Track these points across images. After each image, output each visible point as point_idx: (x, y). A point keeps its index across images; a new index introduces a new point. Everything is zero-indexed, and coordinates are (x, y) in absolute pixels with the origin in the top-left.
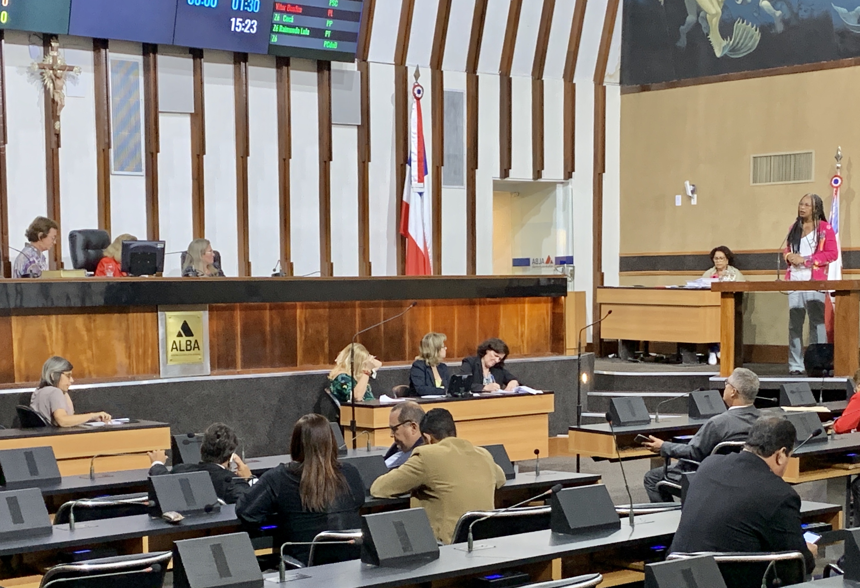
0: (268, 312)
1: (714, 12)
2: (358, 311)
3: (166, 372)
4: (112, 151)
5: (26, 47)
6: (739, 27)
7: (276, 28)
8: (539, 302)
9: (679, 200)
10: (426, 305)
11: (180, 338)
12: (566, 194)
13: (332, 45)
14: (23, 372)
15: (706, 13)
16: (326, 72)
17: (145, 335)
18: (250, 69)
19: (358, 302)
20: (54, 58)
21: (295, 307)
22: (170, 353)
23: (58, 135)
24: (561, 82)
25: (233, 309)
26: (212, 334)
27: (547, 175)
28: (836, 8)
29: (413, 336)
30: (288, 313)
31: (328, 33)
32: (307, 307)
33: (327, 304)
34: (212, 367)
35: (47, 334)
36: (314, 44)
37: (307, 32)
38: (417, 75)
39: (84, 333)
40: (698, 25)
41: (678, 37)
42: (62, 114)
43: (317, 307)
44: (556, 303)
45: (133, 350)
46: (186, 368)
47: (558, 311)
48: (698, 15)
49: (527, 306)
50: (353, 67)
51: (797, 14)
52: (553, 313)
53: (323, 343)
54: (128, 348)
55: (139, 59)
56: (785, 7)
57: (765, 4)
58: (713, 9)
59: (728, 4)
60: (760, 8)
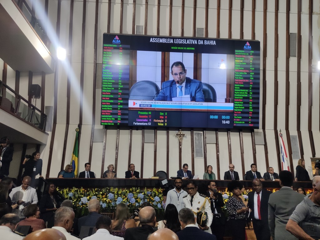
4: (195, 152)
7: (235, 122)
16: (253, 132)
18: (231, 133)
20: (180, 133)
31: (250, 122)
37: (244, 122)
38: (280, 131)
50: (261, 131)
55: (202, 132)
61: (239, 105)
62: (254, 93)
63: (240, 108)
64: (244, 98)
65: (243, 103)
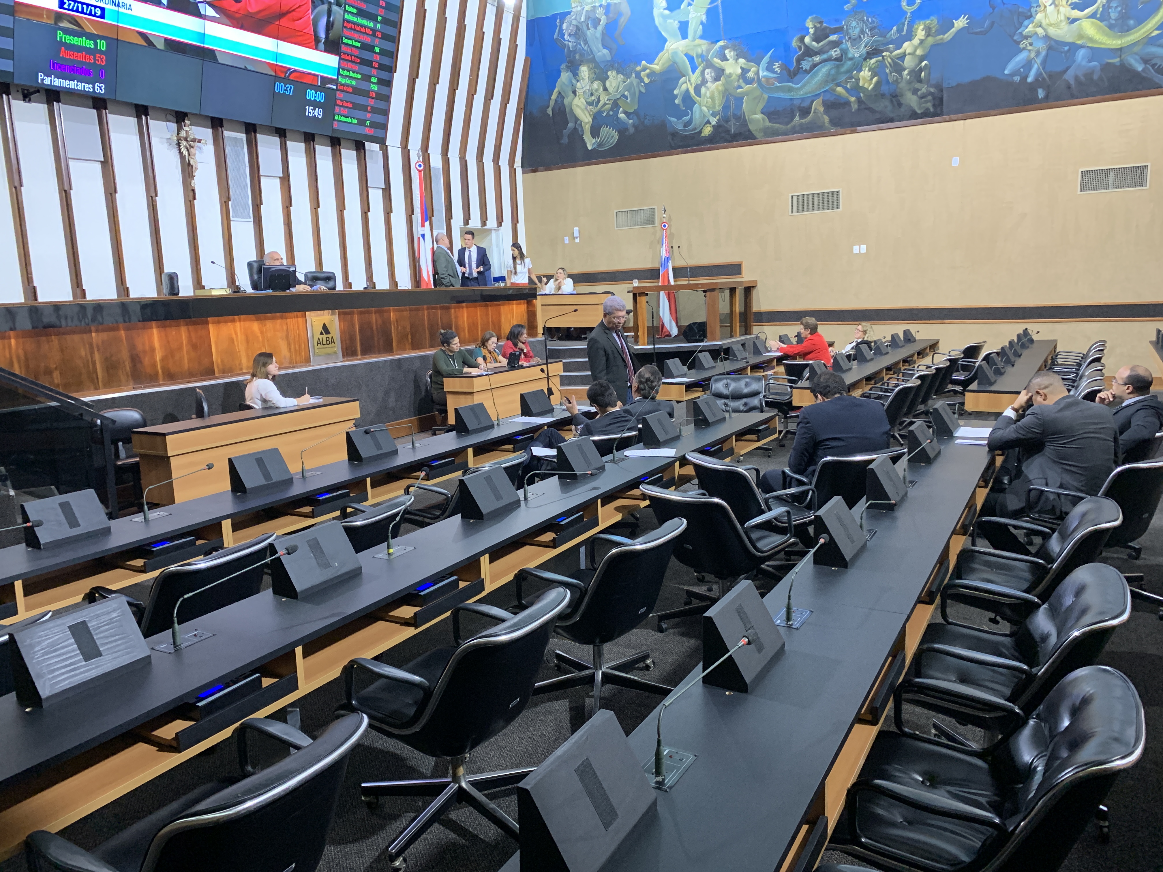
0: (375, 315)
1: (587, 121)
3: (315, 362)
4: (230, 203)
5: (164, 123)
6: (604, 130)
7: (335, 117)
8: (520, 304)
9: (567, 240)
11: (322, 336)
12: (497, 236)
13: (371, 131)
14: (221, 367)
15: (581, 122)
16: (362, 150)
17: (299, 334)
18: (316, 146)
19: (427, 306)
21: (389, 311)
22: (316, 347)
24: (492, 165)
25: (352, 313)
26: (342, 333)
27: (489, 224)
28: (669, 118)
30: (386, 315)
31: (367, 123)
32: (396, 311)
33: (410, 308)
34: (344, 356)
35: (234, 336)
36: (358, 130)
37: (355, 121)
38: (418, 156)
39: (259, 335)
40: (576, 130)
41: (562, 137)
43: (402, 311)
44: (532, 304)
45: (292, 346)
46: (326, 358)
47: (531, 309)
48: (576, 123)
49: (514, 305)
50: (378, 148)
51: (644, 123)
52: (529, 310)
53: (407, 336)
54: (289, 344)
55: (243, 136)
56: (635, 117)
57: (622, 116)
58: (586, 118)
59: (596, 117)
60: (618, 119)
61: (350, 66)
62: (385, 37)
63: (351, 74)
64: (363, 46)
65: (360, 60)
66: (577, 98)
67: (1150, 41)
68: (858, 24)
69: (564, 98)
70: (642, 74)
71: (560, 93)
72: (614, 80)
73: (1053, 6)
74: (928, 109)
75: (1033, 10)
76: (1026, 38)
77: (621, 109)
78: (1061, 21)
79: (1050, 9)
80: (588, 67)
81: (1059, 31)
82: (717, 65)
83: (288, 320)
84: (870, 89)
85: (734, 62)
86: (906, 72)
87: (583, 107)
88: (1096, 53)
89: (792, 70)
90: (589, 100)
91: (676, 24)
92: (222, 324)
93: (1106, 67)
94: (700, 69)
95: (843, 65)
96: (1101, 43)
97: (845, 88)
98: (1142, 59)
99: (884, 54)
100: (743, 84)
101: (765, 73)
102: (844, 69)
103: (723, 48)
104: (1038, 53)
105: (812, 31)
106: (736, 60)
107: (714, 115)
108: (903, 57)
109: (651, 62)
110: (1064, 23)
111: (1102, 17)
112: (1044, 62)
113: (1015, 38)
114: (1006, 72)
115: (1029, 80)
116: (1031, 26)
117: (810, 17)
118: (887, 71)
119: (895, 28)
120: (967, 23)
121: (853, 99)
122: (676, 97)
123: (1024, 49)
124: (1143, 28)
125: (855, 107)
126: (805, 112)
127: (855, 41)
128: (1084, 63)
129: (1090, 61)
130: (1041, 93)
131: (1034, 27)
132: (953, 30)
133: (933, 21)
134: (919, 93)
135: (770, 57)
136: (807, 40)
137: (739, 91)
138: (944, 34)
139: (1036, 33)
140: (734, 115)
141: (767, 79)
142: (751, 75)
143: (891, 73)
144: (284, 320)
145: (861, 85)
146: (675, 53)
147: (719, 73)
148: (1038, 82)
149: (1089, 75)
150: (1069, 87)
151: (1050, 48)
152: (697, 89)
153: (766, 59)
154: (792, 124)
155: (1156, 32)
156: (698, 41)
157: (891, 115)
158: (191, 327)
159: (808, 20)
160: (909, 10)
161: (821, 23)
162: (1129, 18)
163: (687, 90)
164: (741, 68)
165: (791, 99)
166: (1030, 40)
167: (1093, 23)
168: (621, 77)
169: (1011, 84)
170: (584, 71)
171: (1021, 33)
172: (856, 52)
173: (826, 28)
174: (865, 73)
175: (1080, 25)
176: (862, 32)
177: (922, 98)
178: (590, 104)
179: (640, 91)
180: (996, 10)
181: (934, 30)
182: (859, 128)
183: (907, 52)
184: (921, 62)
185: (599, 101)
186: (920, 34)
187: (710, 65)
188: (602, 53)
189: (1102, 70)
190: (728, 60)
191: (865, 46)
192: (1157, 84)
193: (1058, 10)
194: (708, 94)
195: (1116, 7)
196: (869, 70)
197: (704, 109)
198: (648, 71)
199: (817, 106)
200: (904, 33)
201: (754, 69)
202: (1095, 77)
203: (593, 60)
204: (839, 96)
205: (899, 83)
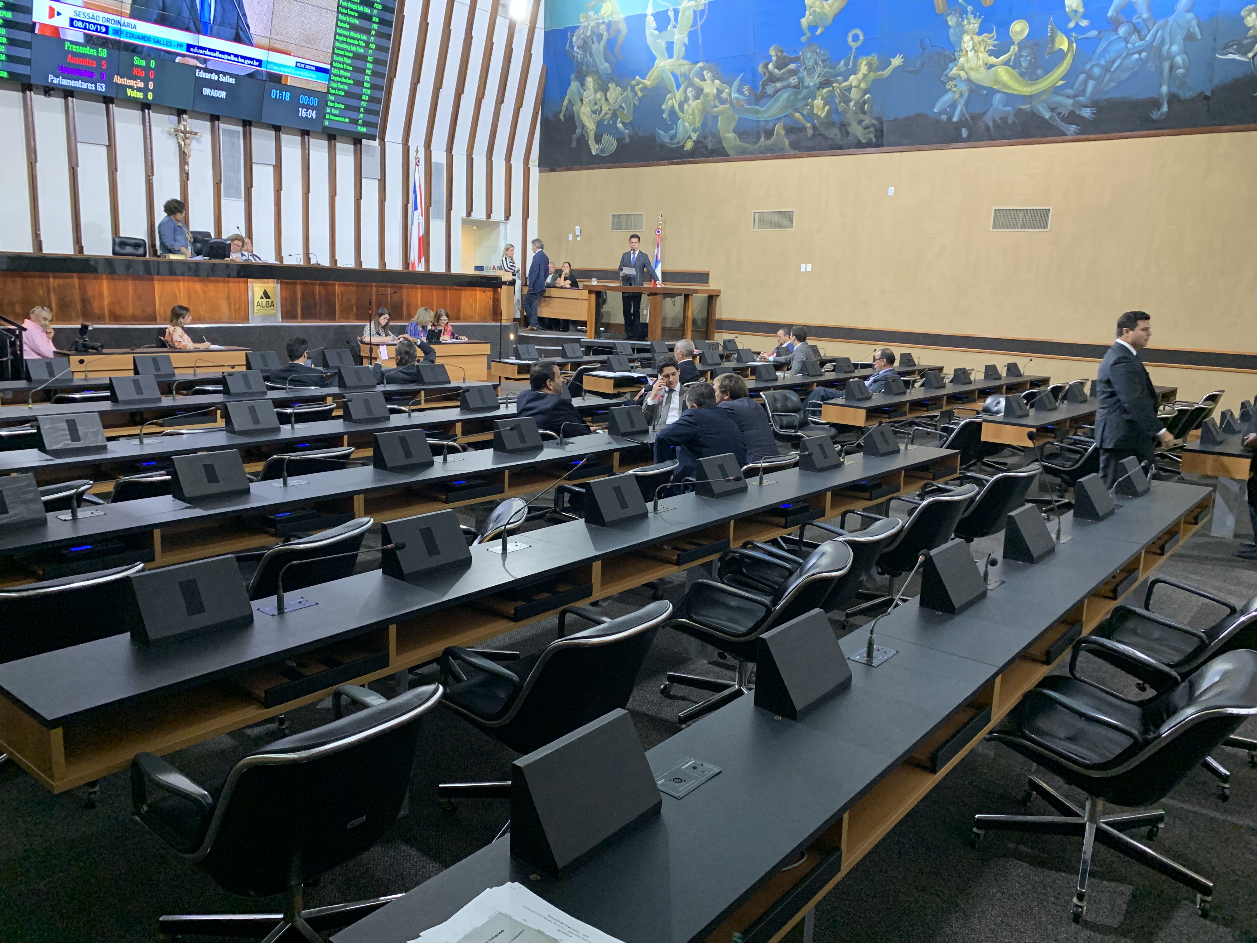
0: (317, 287)
1: (591, 128)
2: (374, 289)
3: (253, 320)
4: (222, 185)
5: (166, 116)
6: (605, 137)
7: (327, 116)
8: (485, 291)
9: (570, 237)
10: (417, 288)
11: (262, 300)
12: (506, 229)
13: (363, 130)
14: (161, 315)
15: (587, 128)
16: (359, 145)
17: (240, 297)
18: (311, 140)
19: (374, 284)
20: (185, 126)
21: (334, 285)
22: (256, 308)
23: (188, 174)
24: (504, 163)
25: (296, 284)
26: (282, 299)
27: (494, 217)
28: (657, 130)
29: (408, 306)
30: (330, 288)
31: (360, 122)
32: (342, 285)
33: (355, 283)
34: (282, 318)
35: (178, 293)
36: (351, 128)
37: (347, 120)
38: (417, 152)
39: (201, 293)
40: (582, 135)
41: (571, 141)
42: (190, 161)
43: (348, 285)
44: (495, 292)
45: (233, 306)
46: (265, 318)
47: (496, 296)
48: (583, 129)
49: (478, 293)
50: (376, 143)
51: (637, 133)
52: (494, 298)
53: (352, 307)
54: (229, 304)
55: (240, 129)
56: (631, 128)
57: (620, 125)
58: (591, 126)
59: (599, 124)
60: (617, 128)
61: (342, 73)
62: (379, 48)
63: (343, 80)
64: (357, 56)
65: (351, 68)
66: (584, 106)
67: (1057, 90)
68: (812, 55)
69: (573, 105)
70: (637, 88)
71: (570, 100)
72: (614, 92)
73: (973, 52)
74: (871, 139)
75: (957, 54)
76: (952, 79)
77: (619, 119)
78: (980, 66)
79: (971, 54)
80: (593, 78)
81: (978, 75)
82: (697, 85)
83: (230, 284)
84: (822, 116)
85: (711, 82)
86: (852, 103)
87: (588, 115)
88: (1010, 98)
89: (758, 93)
90: (593, 109)
91: (663, 45)
92: (166, 282)
93: (1019, 113)
94: (683, 87)
95: (800, 92)
96: (1014, 90)
97: (802, 114)
98: (1049, 107)
99: (834, 85)
100: (718, 104)
101: (736, 95)
102: (800, 97)
103: (702, 69)
104: (961, 95)
105: (774, 58)
106: (713, 81)
107: (694, 131)
108: (849, 89)
109: (643, 77)
110: (983, 68)
111: (1014, 64)
112: (967, 104)
113: (942, 79)
114: (935, 110)
115: (955, 119)
116: (955, 68)
117: (773, 46)
118: (837, 101)
119: (842, 62)
120: (902, 62)
121: (808, 125)
122: (663, 111)
123: (950, 90)
124: (1049, 77)
125: (810, 132)
126: (769, 134)
127: (811, 71)
128: (1000, 107)
129: (1005, 106)
130: (965, 133)
131: (958, 70)
132: (891, 68)
133: (874, 58)
134: (864, 124)
135: (741, 80)
136: (770, 66)
137: (715, 109)
138: (883, 70)
139: (959, 76)
140: (711, 132)
141: (738, 100)
142: (724, 95)
143: (840, 103)
144: (227, 284)
145: (815, 112)
146: (663, 71)
147: (699, 92)
148: (962, 123)
149: (1004, 119)
150: (988, 128)
151: (971, 91)
152: (681, 105)
153: (737, 82)
154: (758, 144)
155: (1061, 83)
156: (682, 61)
157: (840, 142)
158: (138, 282)
159: (771, 49)
160: (854, 45)
161: (782, 52)
162: (1038, 68)
163: (673, 106)
164: (717, 88)
165: (758, 121)
166: (954, 82)
167: (1007, 70)
168: (619, 89)
169: (938, 122)
170: (589, 81)
171: (947, 75)
172: (811, 81)
173: (785, 57)
174: (819, 102)
175: (996, 71)
176: (816, 63)
177: (866, 128)
178: (594, 112)
179: (635, 104)
180: (926, 51)
181: (874, 66)
182: (814, 152)
183: (854, 84)
184: (865, 95)
185: (601, 110)
186: (864, 69)
187: (691, 84)
188: (604, 66)
189: (1016, 115)
190: (705, 80)
191: (819, 76)
192: (1062, 131)
193: (978, 56)
194: (690, 111)
195: (1026, 57)
196: (822, 99)
197: (687, 124)
198: (641, 85)
199: (779, 129)
200: (850, 67)
201: (727, 90)
202: (1010, 121)
203: (597, 72)
204: (797, 121)
205: (846, 113)
